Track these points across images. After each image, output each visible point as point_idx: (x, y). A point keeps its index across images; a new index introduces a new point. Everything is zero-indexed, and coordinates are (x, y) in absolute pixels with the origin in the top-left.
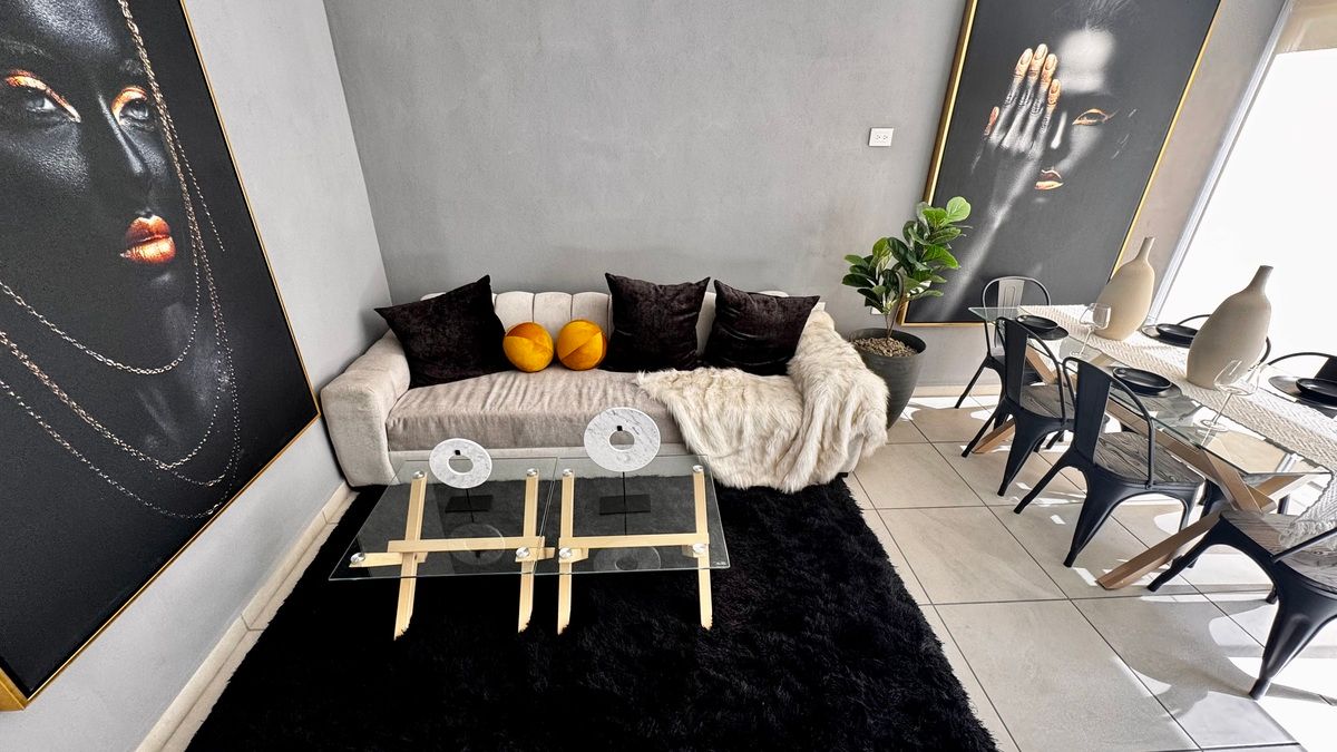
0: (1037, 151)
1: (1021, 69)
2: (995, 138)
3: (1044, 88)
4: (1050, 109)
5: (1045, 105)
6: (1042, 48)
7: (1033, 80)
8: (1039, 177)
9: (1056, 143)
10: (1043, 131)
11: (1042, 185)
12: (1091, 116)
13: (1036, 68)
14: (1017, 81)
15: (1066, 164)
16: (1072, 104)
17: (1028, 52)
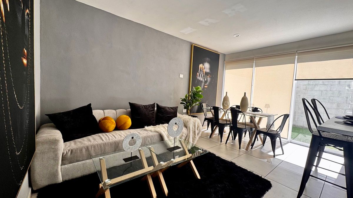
0: (204, 81)
1: (200, 67)
2: (198, 78)
3: (203, 71)
4: (204, 74)
5: (203, 73)
6: (202, 64)
7: (201, 69)
8: (205, 85)
9: (206, 80)
10: (204, 78)
11: (205, 87)
12: (209, 76)
13: (201, 67)
14: (200, 69)
15: (208, 83)
16: (207, 74)
17: (200, 65)
